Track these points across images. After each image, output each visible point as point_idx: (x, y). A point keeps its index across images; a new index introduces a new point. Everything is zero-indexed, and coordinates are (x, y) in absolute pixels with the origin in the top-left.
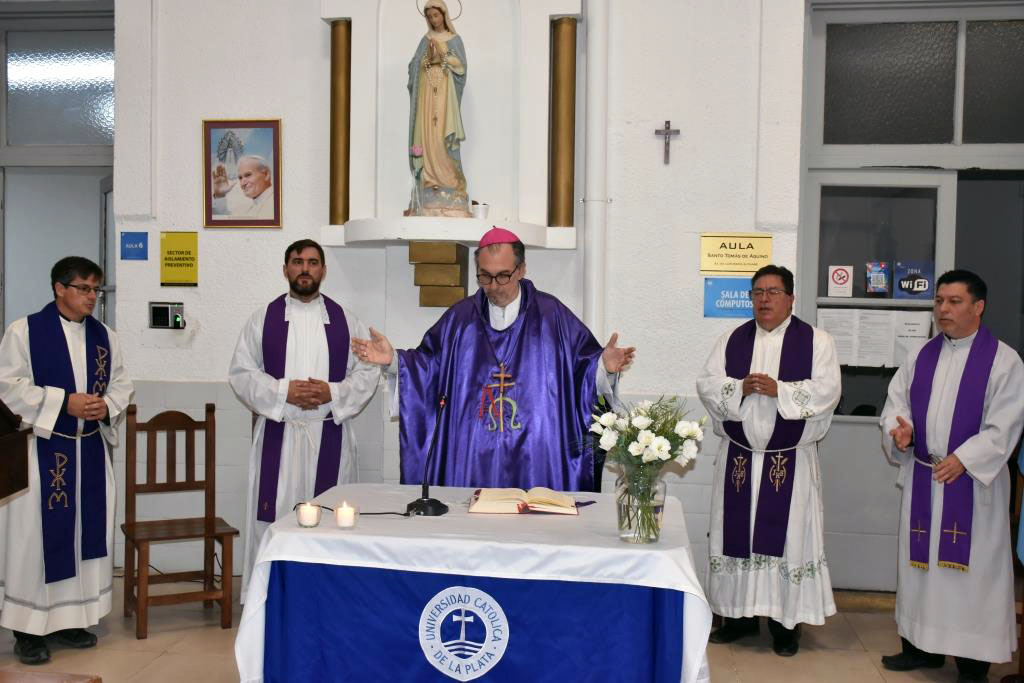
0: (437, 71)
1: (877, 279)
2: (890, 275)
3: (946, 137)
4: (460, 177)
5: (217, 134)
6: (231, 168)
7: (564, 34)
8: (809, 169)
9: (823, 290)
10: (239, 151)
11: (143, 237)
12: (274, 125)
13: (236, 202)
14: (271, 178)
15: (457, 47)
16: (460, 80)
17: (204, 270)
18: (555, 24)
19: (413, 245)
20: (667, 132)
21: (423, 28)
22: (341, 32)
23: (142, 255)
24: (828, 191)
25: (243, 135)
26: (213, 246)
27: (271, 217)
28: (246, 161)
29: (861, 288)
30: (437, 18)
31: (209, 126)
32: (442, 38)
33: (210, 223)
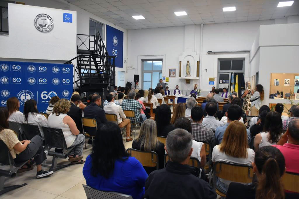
0: (188, 66)
1: (224, 81)
2: (225, 81)
3: (230, 70)
4: (190, 74)
5: (170, 70)
6: (172, 72)
7: (198, 63)
8: (218, 72)
9: (220, 82)
10: (172, 71)
11: (164, 78)
12: (175, 69)
13: (172, 75)
14: (175, 73)
15: (190, 64)
16: (190, 66)
17: (169, 80)
18: (197, 61)
19: (186, 79)
20: (206, 70)
21: (187, 62)
22: (180, 62)
23: (164, 79)
24: (220, 74)
25: (172, 70)
26: (170, 79)
27: (174, 76)
28: (173, 72)
29: (223, 82)
30: (188, 62)
31: (170, 69)
32: (188, 63)
33: (170, 77)
